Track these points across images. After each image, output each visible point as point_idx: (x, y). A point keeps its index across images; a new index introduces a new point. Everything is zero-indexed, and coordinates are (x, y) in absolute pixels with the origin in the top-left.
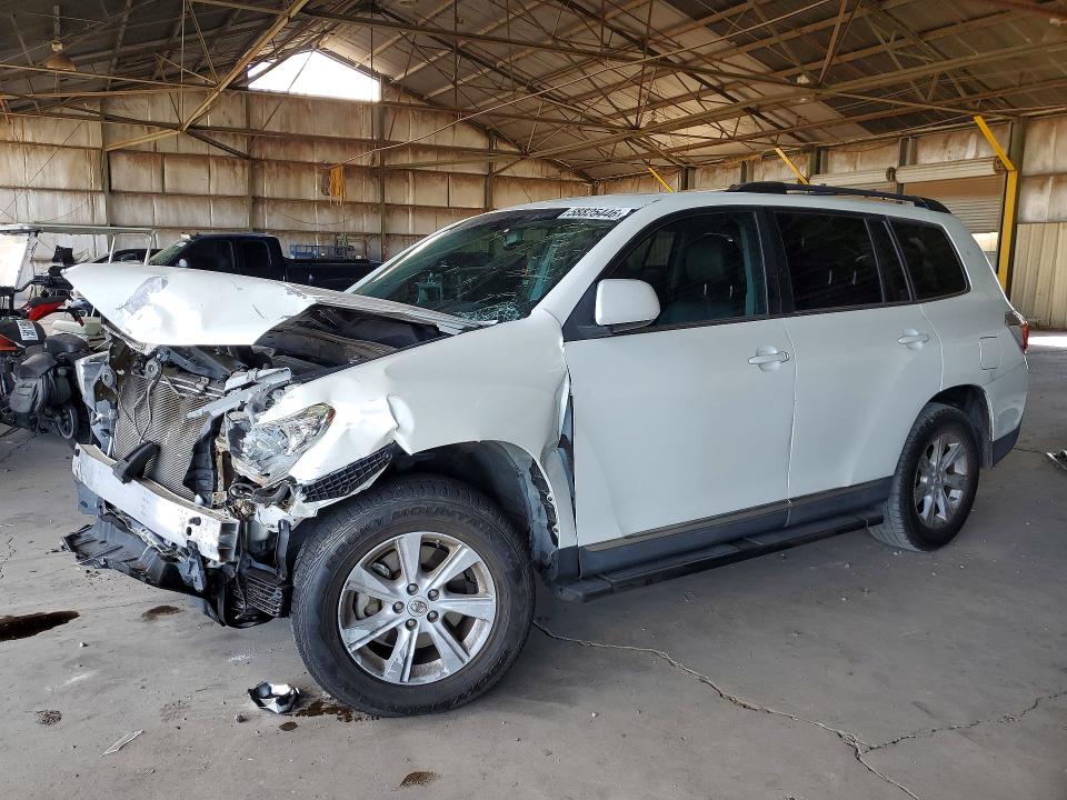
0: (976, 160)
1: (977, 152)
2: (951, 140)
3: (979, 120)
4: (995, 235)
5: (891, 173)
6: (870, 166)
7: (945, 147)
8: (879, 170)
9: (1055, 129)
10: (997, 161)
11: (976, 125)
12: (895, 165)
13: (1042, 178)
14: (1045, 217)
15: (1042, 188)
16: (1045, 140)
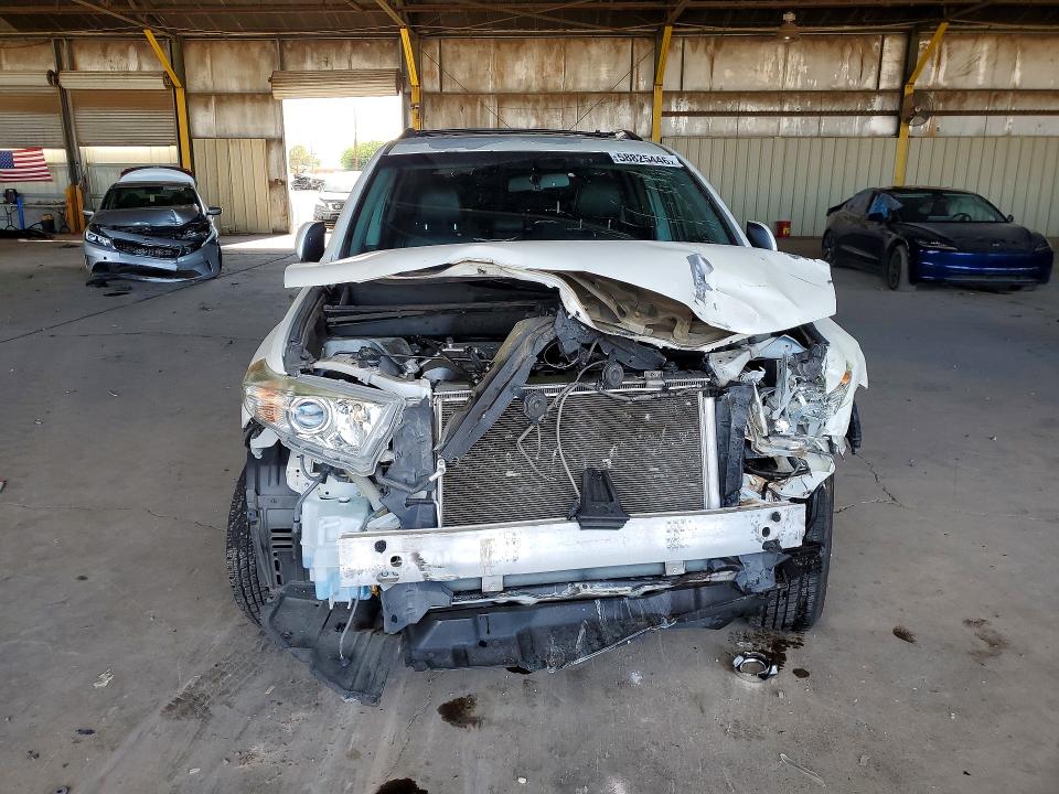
0: (140, 73)
1: (140, 66)
2: (109, 49)
3: (148, 33)
4: (174, 149)
5: (53, 77)
6: (20, 67)
7: (105, 56)
8: (38, 72)
9: (208, 51)
10: (166, 77)
11: (145, 37)
12: (54, 69)
13: (205, 97)
14: (214, 134)
15: (206, 106)
16: (202, 62)
